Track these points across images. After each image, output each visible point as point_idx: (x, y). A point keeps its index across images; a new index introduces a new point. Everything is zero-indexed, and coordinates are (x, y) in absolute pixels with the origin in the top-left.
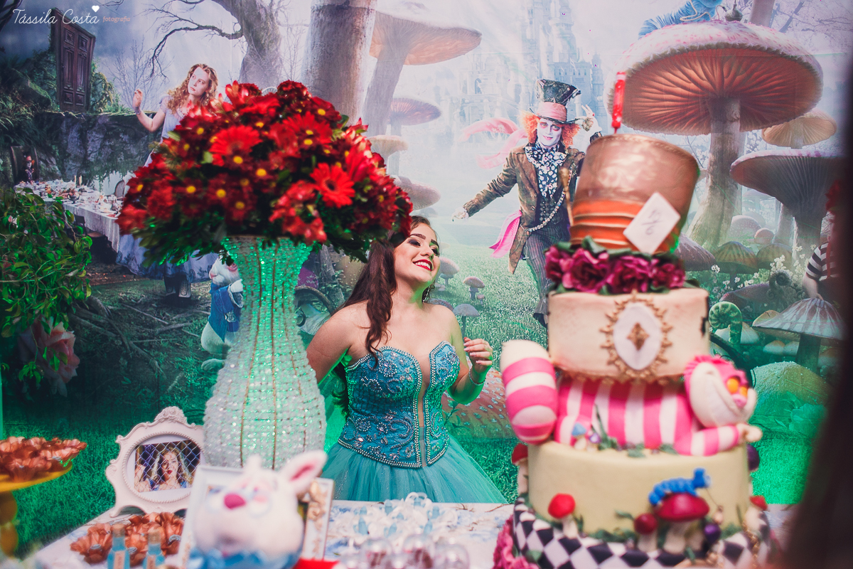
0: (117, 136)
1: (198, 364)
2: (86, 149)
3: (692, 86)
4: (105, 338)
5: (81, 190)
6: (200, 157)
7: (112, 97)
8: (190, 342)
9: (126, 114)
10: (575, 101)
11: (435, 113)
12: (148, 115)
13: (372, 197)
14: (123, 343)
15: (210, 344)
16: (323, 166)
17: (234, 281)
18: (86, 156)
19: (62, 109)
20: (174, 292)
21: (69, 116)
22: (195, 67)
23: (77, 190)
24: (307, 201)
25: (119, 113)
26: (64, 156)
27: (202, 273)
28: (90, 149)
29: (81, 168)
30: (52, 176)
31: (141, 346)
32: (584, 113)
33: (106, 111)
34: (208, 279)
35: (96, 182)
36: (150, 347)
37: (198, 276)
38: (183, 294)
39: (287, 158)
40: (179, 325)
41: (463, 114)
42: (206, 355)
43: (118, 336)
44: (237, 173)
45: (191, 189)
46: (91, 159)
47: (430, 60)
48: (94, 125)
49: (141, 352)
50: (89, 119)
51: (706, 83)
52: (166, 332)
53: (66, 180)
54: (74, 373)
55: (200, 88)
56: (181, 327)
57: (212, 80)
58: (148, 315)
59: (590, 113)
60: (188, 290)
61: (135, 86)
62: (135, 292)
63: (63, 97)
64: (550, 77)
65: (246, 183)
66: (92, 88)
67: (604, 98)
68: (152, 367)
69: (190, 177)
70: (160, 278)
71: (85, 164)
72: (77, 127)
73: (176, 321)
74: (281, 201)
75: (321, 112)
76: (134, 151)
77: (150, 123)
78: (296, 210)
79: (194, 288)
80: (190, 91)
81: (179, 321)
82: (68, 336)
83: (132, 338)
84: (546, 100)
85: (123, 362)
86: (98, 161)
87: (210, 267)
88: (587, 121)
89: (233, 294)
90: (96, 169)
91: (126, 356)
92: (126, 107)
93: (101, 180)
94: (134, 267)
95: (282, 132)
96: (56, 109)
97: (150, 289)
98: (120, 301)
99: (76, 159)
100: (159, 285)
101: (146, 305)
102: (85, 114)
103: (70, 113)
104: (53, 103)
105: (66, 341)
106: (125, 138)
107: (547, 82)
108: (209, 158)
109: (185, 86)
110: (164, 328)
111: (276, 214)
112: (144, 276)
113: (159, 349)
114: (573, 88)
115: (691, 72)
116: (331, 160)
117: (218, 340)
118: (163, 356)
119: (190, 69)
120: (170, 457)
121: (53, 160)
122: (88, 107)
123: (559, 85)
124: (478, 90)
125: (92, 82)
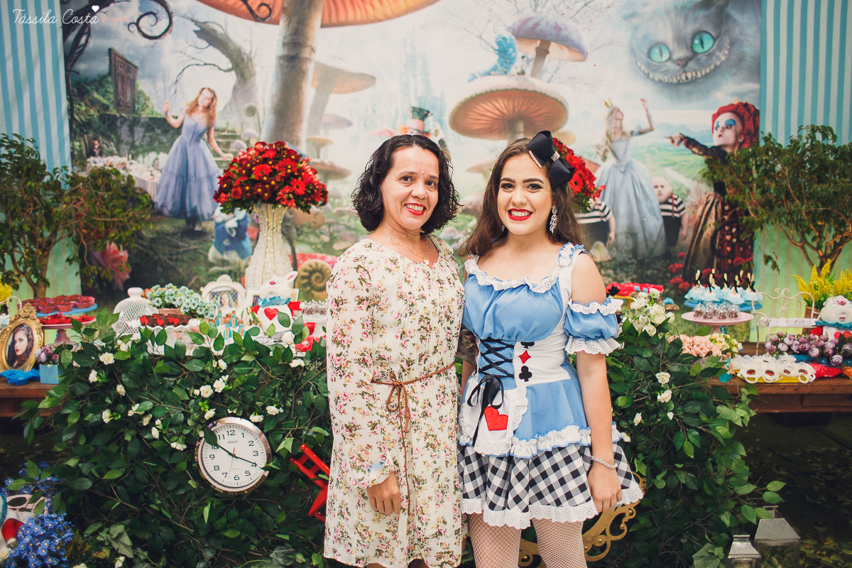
0: (153, 130)
1: (207, 270)
2: (133, 137)
3: (497, 112)
4: (147, 255)
5: (131, 163)
6: (250, 176)
7: (150, 105)
8: (202, 258)
9: (159, 117)
10: (429, 119)
11: (349, 124)
12: (174, 117)
13: (313, 191)
14: (160, 259)
15: (215, 258)
16: (295, 180)
17: (228, 220)
18: (133, 142)
19: (117, 112)
20: (191, 227)
21: (121, 117)
22: (203, 89)
23: (128, 163)
24: (289, 193)
25: (154, 116)
26: (119, 142)
27: (209, 215)
28: (136, 138)
29: (131, 149)
30: (112, 154)
31: (171, 260)
32: (434, 126)
33: (145, 115)
34: (212, 219)
35: (140, 158)
36: (177, 260)
37: (206, 217)
38: (197, 228)
39: (282, 177)
40: (195, 247)
41: (365, 125)
42: (212, 265)
43: (156, 254)
44: (265, 183)
45: (247, 188)
46: (137, 144)
47: (346, 92)
48: (138, 122)
49: (171, 263)
50: (135, 119)
51: (505, 111)
52: (187, 251)
53: (121, 156)
54: (127, 276)
55: (206, 102)
56: (196, 249)
57: (214, 98)
58: (175, 240)
59: (438, 127)
60: (200, 225)
61: (165, 98)
62: (167, 227)
63: (118, 104)
64: (416, 105)
65: (267, 186)
66: (137, 99)
67: (447, 118)
68: (178, 273)
69: (246, 183)
70: (182, 218)
71: (133, 146)
72: (127, 123)
73: (193, 244)
74: (280, 193)
75: (293, 157)
76: (164, 139)
77: (175, 123)
78: (286, 196)
79: (204, 224)
80: (200, 103)
81: (195, 244)
82: (123, 254)
83: (165, 255)
84: (413, 117)
85: (160, 269)
86: (141, 146)
87: (213, 212)
88: (437, 131)
89: (230, 229)
90: (140, 150)
91: (162, 266)
92: (159, 112)
93: (144, 157)
94: (166, 211)
95: (279, 167)
96: (113, 111)
97: (176, 225)
98: (157, 232)
99: (127, 143)
100: (182, 223)
101: (174, 234)
102: (131, 116)
103: (123, 115)
104: (111, 108)
105: (122, 257)
106: (159, 131)
107: (414, 108)
108: (253, 177)
109: (197, 100)
110: (185, 249)
111: (278, 198)
112: (173, 217)
113: (183, 261)
114: (428, 112)
115: (496, 104)
116: (296, 177)
117: (219, 256)
118: (185, 266)
119: (199, 90)
120: (225, 296)
121: (112, 144)
122: (134, 111)
123: (421, 110)
124: (374, 111)
125: (137, 96)
